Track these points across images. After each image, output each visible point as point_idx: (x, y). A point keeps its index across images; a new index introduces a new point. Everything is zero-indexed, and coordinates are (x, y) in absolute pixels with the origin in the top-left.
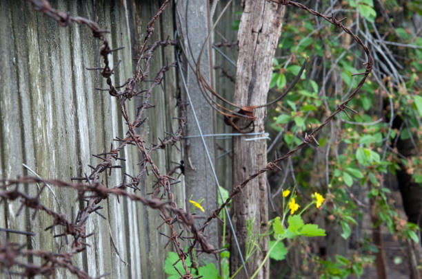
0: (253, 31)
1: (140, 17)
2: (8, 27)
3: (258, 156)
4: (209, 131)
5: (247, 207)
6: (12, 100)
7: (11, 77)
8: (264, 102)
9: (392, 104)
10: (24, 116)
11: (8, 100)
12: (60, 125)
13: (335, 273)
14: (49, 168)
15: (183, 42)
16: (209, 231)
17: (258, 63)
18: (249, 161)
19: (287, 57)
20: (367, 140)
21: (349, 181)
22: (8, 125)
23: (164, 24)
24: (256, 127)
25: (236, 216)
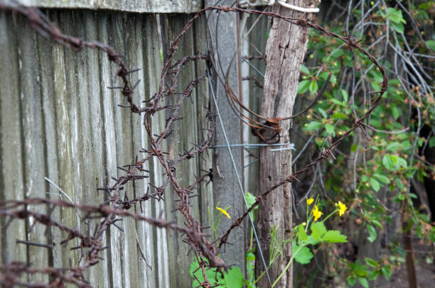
0: (280, 47)
1: (172, 33)
2: (32, 48)
3: (283, 165)
4: (237, 141)
5: (272, 214)
6: (35, 118)
7: (35, 95)
8: (289, 115)
9: (419, 113)
10: (47, 132)
11: (30, 118)
12: (86, 138)
13: (362, 275)
14: (73, 180)
15: (213, 55)
16: (235, 236)
17: (284, 77)
18: (275, 171)
19: (318, 67)
20: (394, 147)
21: (376, 186)
22: (30, 141)
23: (197, 37)
24: (281, 138)
25: (262, 223)
